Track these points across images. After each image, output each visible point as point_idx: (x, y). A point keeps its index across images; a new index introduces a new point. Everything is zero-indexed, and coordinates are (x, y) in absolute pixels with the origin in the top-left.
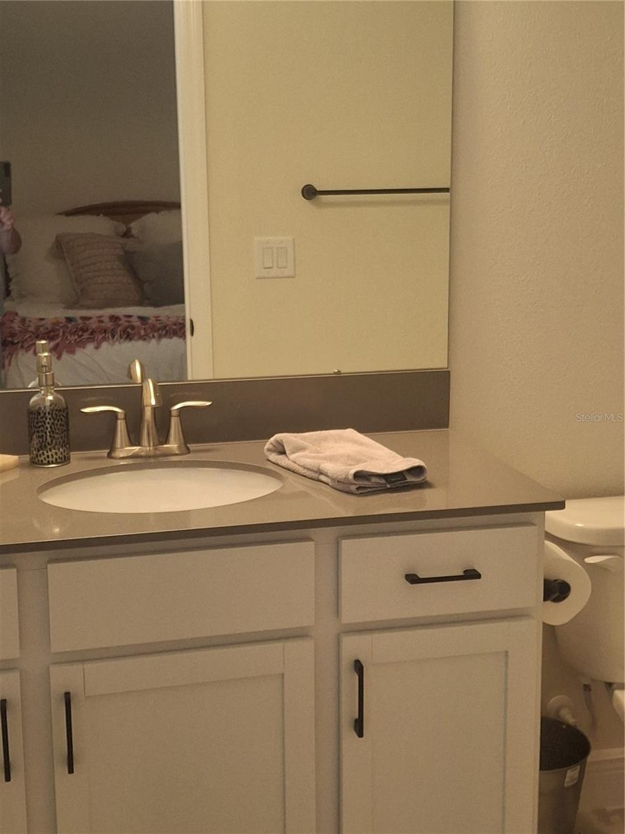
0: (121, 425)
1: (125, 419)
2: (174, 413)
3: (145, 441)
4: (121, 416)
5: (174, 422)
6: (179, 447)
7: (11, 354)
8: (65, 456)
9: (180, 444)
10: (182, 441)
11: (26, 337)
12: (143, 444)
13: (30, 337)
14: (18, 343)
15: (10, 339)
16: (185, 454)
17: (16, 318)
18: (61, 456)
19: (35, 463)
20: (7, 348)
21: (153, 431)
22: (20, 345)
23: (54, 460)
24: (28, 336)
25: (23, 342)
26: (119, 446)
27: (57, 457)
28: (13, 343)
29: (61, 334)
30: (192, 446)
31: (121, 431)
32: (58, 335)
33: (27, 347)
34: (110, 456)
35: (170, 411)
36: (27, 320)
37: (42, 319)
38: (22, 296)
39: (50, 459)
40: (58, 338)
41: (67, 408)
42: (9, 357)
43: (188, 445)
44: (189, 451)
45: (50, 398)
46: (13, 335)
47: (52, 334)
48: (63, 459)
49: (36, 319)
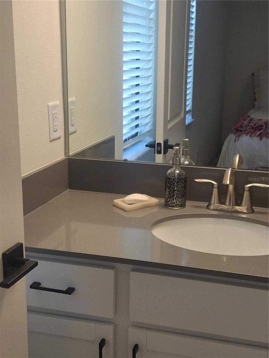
0: (215, 191)
1: (218, 188)
2: (246, 189)
3: (227, 203)
4: (216, 186)
5: (246, 194)
6: (247, 209)
7: (239, 136)
8: (181, 204)
9: (248, 207)
10: (250, 205)
11: (247, 129)
12: (226, 204)
13: (249, 128)
14: (243, 131)
15: (240, 129)
16: (251, 213)
17: (248, 118)
18: (179, 204)
19: (167, 205)
20: (238, 133)
21: (233, 198)
22: (244, 132)
23: (175, 205)
24: (248, 128)
25: (245, 131)
26: (213, 203)
27: (177, 204)
28: (241, 131)
29: (264, 128)
30: (255, 209)
31: (215, 195)
32: (263, 128)
33: (247, 133)
34: (208, 207)
35: (244, 188)
36: (253, 120)
37: (261, 120)
38: (259, 108)
39: (173, 204)
40: (262, 130)
41: (186, 178)
42: (238, 137)
43: (253, 207)
44: (253, 211)
45: (178, 172)
46: (242, 127)
47: (260, 128)
48: (180, 206)
49: (257, 120)
